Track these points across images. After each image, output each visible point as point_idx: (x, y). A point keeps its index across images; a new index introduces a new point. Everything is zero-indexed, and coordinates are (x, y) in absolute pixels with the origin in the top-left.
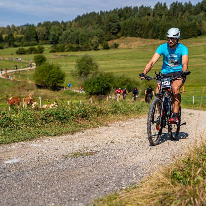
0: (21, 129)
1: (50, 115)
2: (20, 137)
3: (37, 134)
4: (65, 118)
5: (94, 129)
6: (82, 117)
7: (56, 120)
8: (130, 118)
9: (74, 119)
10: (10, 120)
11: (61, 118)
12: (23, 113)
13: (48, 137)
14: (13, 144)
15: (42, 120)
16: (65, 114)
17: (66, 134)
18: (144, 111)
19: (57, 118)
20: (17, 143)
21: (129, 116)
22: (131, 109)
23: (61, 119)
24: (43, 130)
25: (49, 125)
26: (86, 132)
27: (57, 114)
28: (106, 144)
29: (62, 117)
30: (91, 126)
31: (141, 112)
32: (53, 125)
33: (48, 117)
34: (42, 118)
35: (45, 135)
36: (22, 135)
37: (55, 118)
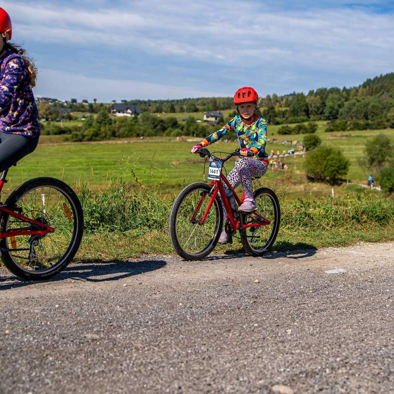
0: (327, 229)
1: (363, 213)
2: (329, 240)
3: (351, 238)
4: (384, 218)
7: (371, 220)
10: (309, 216)
12: (324, 209)
13: (367, 243)
14: (322, 249)
15: (353, 219)
16: (384, 212)
19: (373, 217)
20: (327, 248)
23: (378, 219)
24: (357, 232)
25: (362, 227)
27: (372, 212)
29: (380, 216)
32: (368, 226)
33: (360, 215)
34: (352, 216)
35: (362, 240)
36: (331, 238)
37: (370, 217)
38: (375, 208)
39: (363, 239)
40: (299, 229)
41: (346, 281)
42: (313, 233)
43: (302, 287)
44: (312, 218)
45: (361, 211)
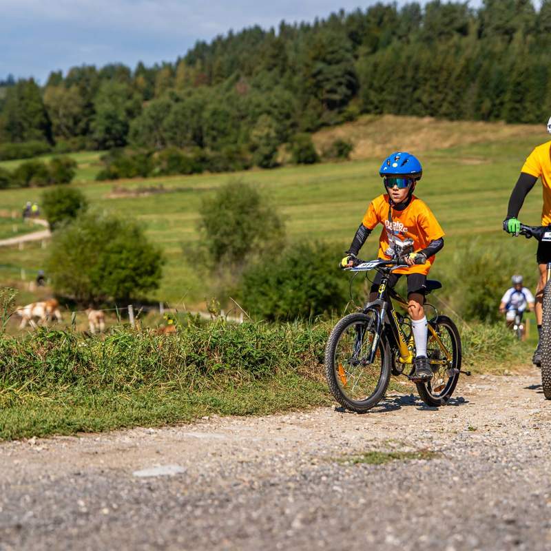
0: (127, 389)
1: (213, 347)
2: (135, 413)
3: (187, 408)
4: (262, 361)
6: (321, 359)
7: (234, 365)
8: (481, 374)
9: (294, 366)
11: (252, 361)
12: (118, 340)
13: (228, 418)
14: (118, 432)
15: (188, 365)
16: (263, 345)
17: (286, 409)
18: (516, 356)
19: (238, 358)
20: (131, 431)
21: (472, 365)
22: (473, 344)
23: (249, 363)
25: (213, 382)
27: (235, 345)
28: (456, 433)
29: (254, 354)
31: (509, 357)
32: (227, 381)
33: (205, 354)
34: (188, 357)
35: (216, 412)
36: (139, 407)
37: (231, 359)
38: (239, 336)
39: (217, 408)
40: (56, 390)
41: (187, 488)
42: (92, 397)
44: (88, 365)
45: (207, 343)
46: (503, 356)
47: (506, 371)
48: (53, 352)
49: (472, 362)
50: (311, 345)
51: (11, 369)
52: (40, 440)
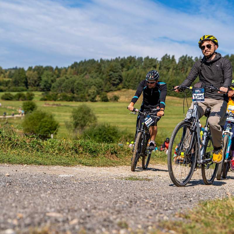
1: (80, 146)
2: (57, 161)
4: (94, 152)
5: (128, 167)
6: (112, 154)
7: (86, 152)
8: (158, 164)
9: (104, 154)
10: (39, 145)
12: (50, 141)
13: (84, 166)
14: (51, 166)
16: (95, 147)
19: (87, 150)
20: (55, 166)
21: (156, 161)
22: (156, 155)
23: (91, 152)
25: (79, 156)
26: (120, 167)
27: (87, 146)
29: (92, 149)
30: (123, 164)
32: (83, 156)
33: (77, 148)
34: (72, 148)
37: (85, 150)
38: (88, 143)
39: (80, 163)
43: (45, 180)
44: (42, 146)
45: (78, 144)
46: (164, 160)
47: (165, 164)
48: (32, 141)
49: (156, 160)
50: (110, 149)
51: (18, 145)
52: (28, 165)
